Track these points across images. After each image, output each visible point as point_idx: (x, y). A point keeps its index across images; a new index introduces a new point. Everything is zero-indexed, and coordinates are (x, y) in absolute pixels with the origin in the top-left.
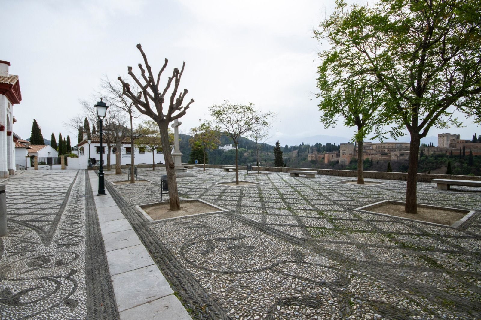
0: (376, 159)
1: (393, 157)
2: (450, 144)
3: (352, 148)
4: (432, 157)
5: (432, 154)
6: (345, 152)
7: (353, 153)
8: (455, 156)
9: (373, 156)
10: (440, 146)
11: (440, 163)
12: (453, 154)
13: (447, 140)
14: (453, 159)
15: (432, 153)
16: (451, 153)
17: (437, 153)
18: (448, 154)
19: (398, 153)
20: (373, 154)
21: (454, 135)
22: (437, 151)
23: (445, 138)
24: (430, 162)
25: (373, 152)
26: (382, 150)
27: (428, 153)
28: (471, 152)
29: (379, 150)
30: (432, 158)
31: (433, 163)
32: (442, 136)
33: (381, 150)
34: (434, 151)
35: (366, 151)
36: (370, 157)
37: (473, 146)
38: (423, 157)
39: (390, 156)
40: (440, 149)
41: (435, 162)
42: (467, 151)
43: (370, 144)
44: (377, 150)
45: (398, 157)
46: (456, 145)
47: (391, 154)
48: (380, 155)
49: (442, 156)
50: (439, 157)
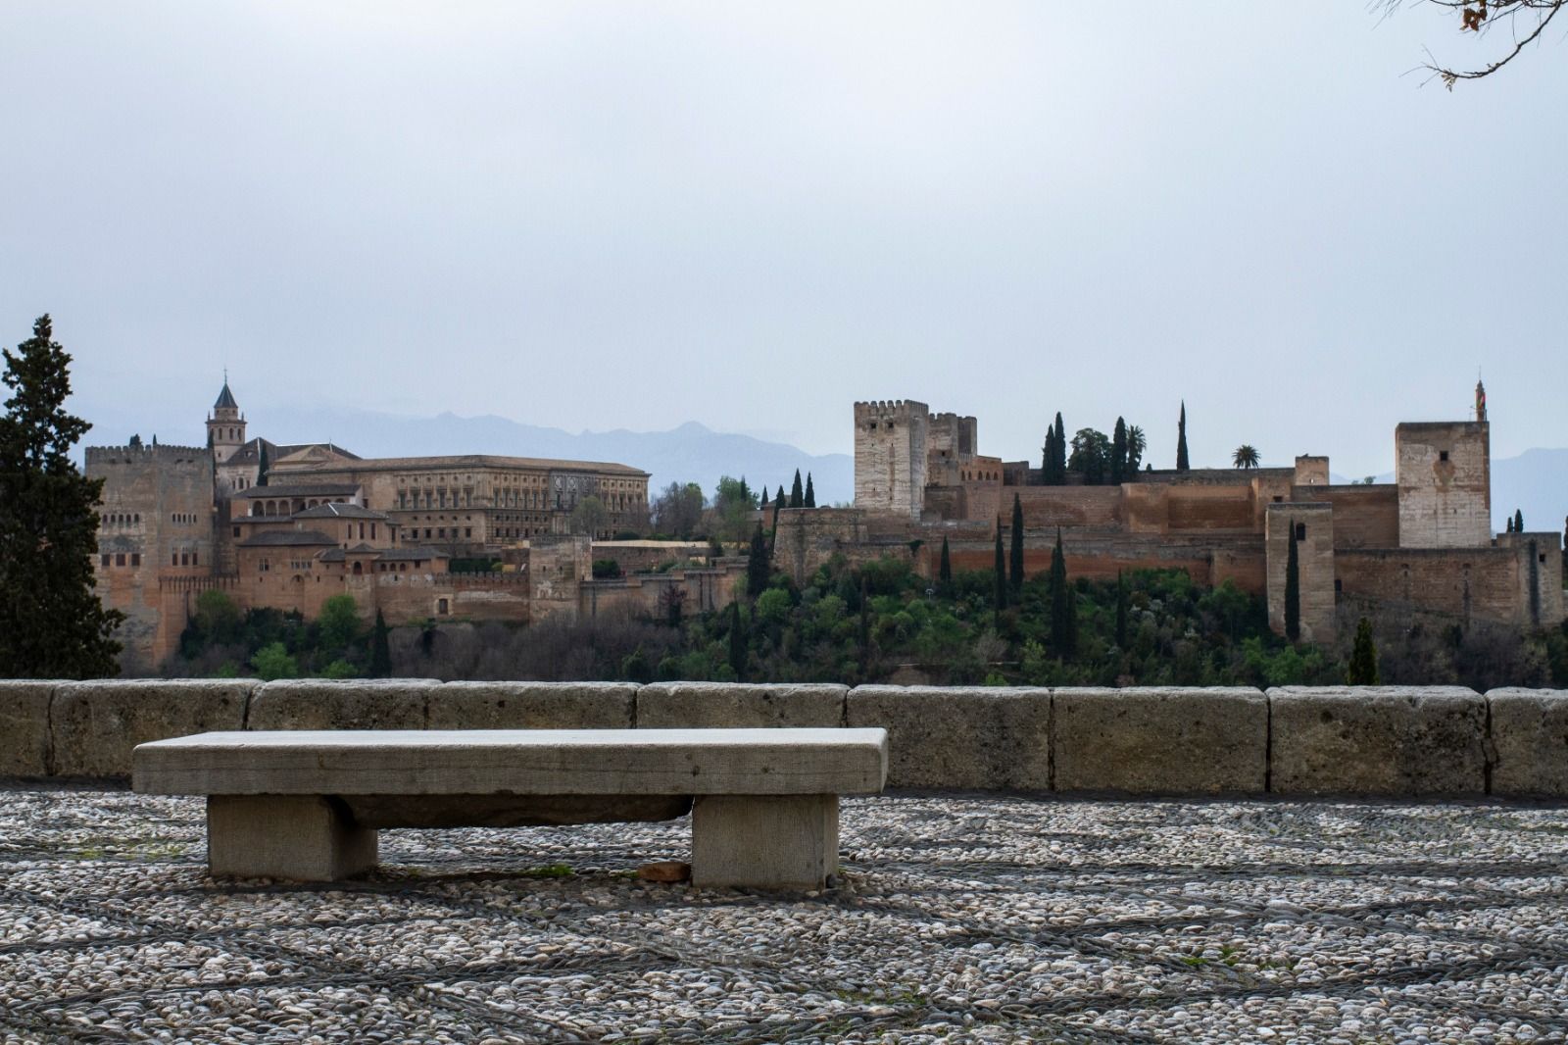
0: (410, 611)
1: (546, 586)
2: (931, 488)
3: (196, 501)
4: (824, 591)
5: (825, 569)
6: (132, 531)
7: (204, 551)
8: (969, 587)
9: (386, 579)
10: (868, 502)
11: (880, 638)
12: (954, 570)
13: (914, 457)
14: (961, 608)
15: (825, 556)
16: (944, 562)
17: (856, 560)
18: (923, 569)
19: (581, 551)
20: (382, 565)
21: (948, 418)
22: (856, 543)
23: (902, 433)
24: (819, 635)
25: (382, 542)
26: (447, 524)
27: (800, 554)
28: (1057, 556)
29: (422, 525)
30: (831, 599)
31: (838, 642)
32: (882, 422)
33: (436, 526)
34: (839, 543)
35: (325, 527)
36: (359, 589)
37: (1057, 508)
38: (767, 593)
39: (523, 582)
40: (870, 524)
41: (851, 632)
42: (1036, 543)
43: (342, 464)
44: (408, 526)
45: (583, 587)
46: (962, 498)
47: (535, 563)
48: (441, 567)
49: (886, 583)
50: (872, 590)
